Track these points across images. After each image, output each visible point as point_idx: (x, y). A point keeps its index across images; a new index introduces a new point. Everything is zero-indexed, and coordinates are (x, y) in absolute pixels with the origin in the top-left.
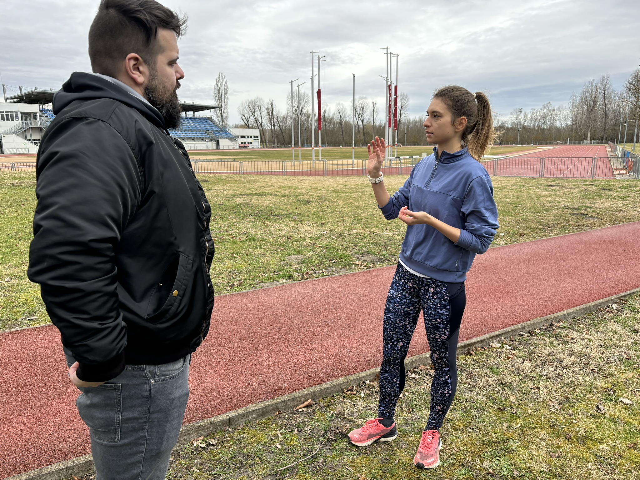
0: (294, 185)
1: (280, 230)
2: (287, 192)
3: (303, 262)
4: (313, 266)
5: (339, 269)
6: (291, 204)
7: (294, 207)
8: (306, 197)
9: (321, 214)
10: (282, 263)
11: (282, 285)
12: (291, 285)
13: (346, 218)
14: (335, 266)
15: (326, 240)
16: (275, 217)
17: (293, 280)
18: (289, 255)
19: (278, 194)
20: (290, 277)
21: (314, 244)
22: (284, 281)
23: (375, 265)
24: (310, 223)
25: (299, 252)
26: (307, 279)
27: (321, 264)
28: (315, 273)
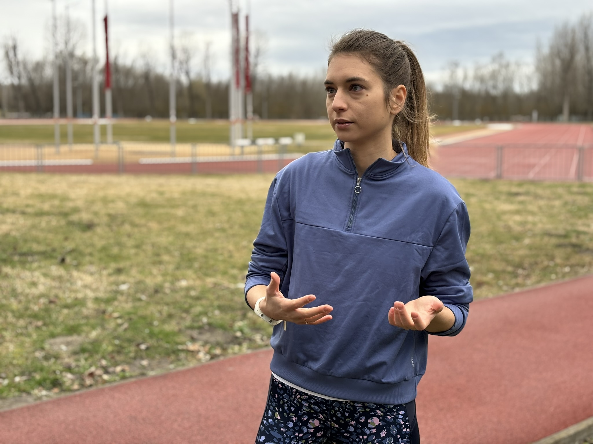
0: (59, 192)
1: (34, 284)
2: (46, 207)
3: (83, 350)
4: (104, 357)
5: (154, 363)
6: (54, 231)
7: (60, 237)
8: (85, 217)
9: (115, 250)
10: (39, 354)
11: (38, 402)
12: (57, 402)
13: (166, 258)
14: (148, 357)
15: (127, 302)
16: (23, 258)
17: (63, 390)
18: (53, 336)
19: (29, 210)
20: (56, 383)
21: (104, 312)
22: (44, 393)
23: (224, 349)
24: (93, 269)
25: (72, 330)
26: (91, 386)
27: (119, 352)
28: (107, 372)
